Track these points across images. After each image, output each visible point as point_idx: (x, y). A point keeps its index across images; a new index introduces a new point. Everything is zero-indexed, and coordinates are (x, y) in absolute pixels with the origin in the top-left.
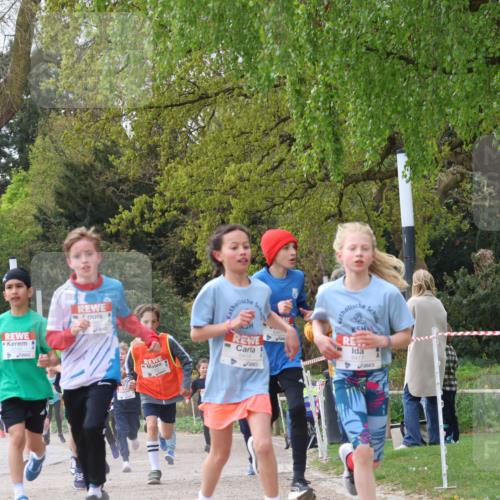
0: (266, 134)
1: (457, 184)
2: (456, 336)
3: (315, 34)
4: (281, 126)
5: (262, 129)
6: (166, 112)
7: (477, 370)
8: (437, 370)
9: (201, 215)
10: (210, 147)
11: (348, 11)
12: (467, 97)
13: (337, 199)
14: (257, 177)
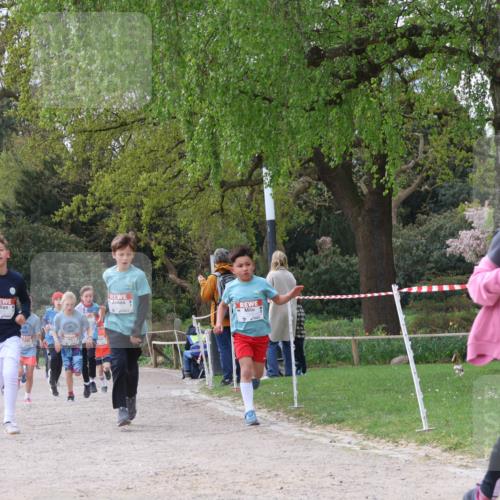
0: (168, 152)
1: (305, 190)
2: (303, 299)
3: (202, 81)
4: (179, 146)
5: (166, 148)
6: (96, 135)
7: (319, 323)
8: (290, 323)
9: (122, 210)
10: (129, 160)
12: (311, 127)
13: (220, 199)
14: (162, 183)
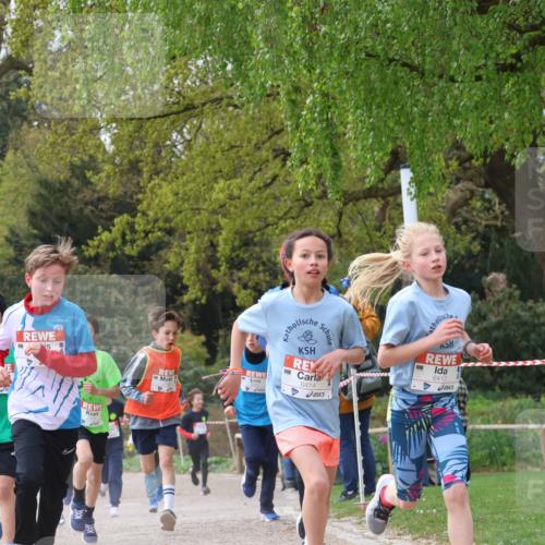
0: (258, 148)
1: (466, 202)
3: (311, 39)
4: (274, 138)
5: (253, 142)
6: (148, 124)
7: (489, 404)
9: (188, 236)
10: (197, 162)
11: (346, 14)
12: (476, 107)
13: (336, 218)
14: (248, 195)
